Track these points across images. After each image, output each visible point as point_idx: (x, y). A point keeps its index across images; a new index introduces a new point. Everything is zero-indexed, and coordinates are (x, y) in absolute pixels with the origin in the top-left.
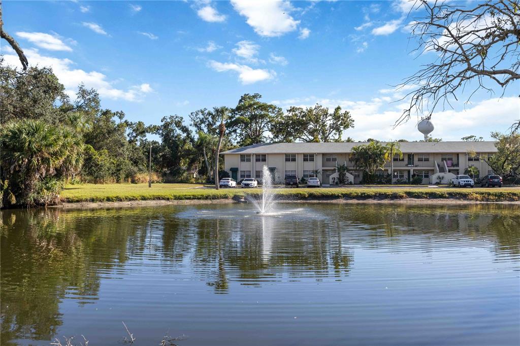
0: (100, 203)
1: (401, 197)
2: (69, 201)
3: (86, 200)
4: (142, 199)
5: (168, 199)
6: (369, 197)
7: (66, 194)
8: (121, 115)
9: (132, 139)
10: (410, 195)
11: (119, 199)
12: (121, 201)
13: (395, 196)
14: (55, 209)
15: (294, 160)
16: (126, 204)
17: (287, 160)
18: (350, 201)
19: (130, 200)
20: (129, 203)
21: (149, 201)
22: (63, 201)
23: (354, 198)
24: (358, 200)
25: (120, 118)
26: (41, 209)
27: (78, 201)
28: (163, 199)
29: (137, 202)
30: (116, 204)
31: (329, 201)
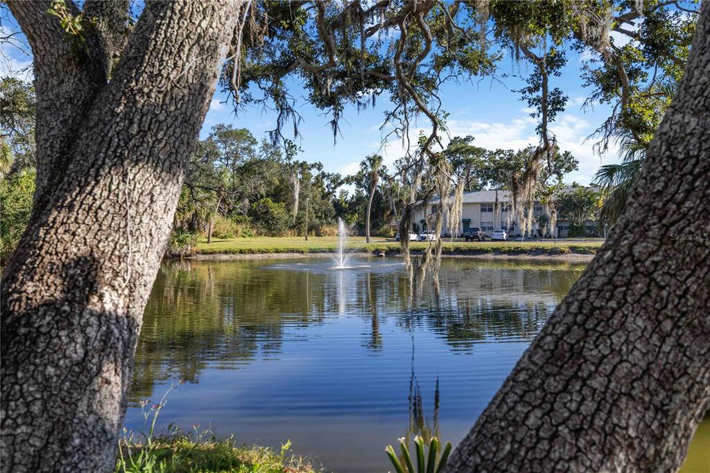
0: (232, 255)
1: (562, 252)
2: (204, 253)
3: (220, 252)
4: (276, 252)
5: (302, 252)
6: (523, 251)
7: (200, 246)
8: (319, 166)
9: (331, 190)
10: (574, 250)
11: (252, 252)
12: (253, 253)
13: (554, 251)
14: (190, 260)
15: (491, 210)
16: (258, 256)
17: (483, 210)
18: (499, 257)
19: (263, 252)
20: (261, 255)
21: (281, 254)
22: (198, 253)
23: (504, 253)
24: (510, 255)
25: (319, 169)
26: (176, 260)
27: (211, 253)
28: (297, 252)
29: (269, 254)
30: (247, 257)
31: (474, 257)
